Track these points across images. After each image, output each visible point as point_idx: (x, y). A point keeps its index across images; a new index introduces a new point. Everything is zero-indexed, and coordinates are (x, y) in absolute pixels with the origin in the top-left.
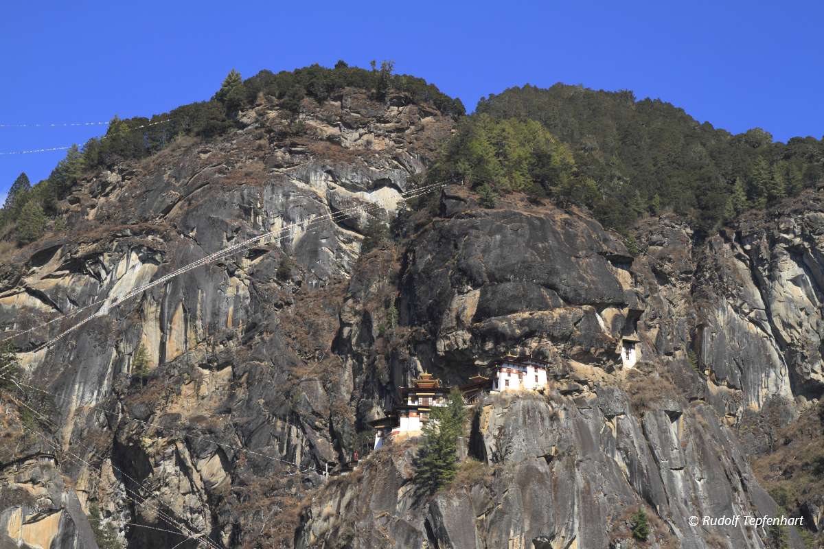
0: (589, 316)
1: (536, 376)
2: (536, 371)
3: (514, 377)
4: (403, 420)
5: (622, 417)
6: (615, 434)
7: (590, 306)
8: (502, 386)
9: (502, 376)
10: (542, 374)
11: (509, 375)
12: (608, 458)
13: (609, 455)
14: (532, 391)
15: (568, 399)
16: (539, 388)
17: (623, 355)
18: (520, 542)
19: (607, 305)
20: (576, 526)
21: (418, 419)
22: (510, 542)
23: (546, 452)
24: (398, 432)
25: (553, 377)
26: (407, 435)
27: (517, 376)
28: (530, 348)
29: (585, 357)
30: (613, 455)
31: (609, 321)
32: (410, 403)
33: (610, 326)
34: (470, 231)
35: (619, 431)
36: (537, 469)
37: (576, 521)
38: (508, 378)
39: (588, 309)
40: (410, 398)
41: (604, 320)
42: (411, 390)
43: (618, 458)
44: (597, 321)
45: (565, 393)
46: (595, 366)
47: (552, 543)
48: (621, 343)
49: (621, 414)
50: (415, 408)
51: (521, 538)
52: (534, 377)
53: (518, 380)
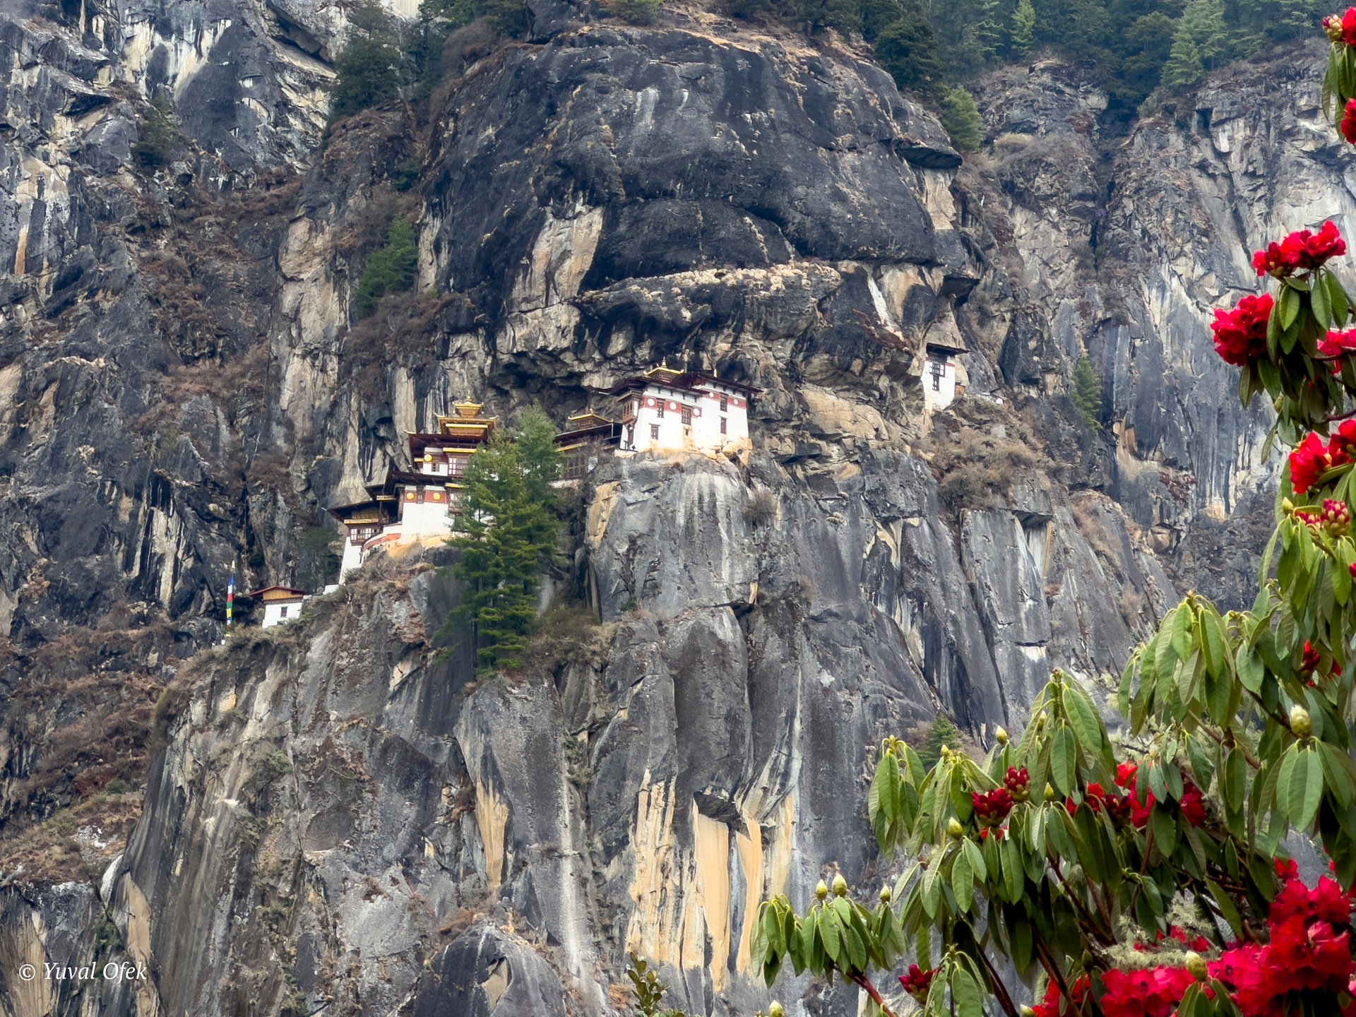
0: (855, 284)
1: (724, 420)
2: (723, 408)
3: (672, 419)
4: (409, 509)
5: (915, 521)
6: (895, 560)
7: (855, 264)
8: (642, 440)
9: (645, 416)
10: (738, 416)
11: (661, 415)
12: (878, 613)
13: (881, 608)
14: (712, 454)
15: (794, 475)
16: (729, 448)
17: (927, 380)
18: (666, 798)
19: (898, 263)
20: (796, 765)
21: (444, 508)
22: (643, 797)
23: (737, 596)
24: (397, 536)
25: (761, 421)
26: (417, 545)
27: (679, 416)
28: (714, 354)
29: (839, 377)
30: (890, 610)
31: (898, 299)
32: (427, 470)
33: (900, 312)
34: (588, 76)
35: (906, 550)
36: (713, 634)
37: (797, 754)
38: (657, 421)
39: (851, 270)
40: (428, 458)
41: (888, 298)
42: (430, 440)
43: (902, 614)
44: (870, 298)
45: (788, 462)
46: (860, 401)
47: (738, 802)
48: (922, 352)
49: (912, 515)
50: (440, 481)
51: (667, 789)
52: (719, 421)
53: (681, 427)
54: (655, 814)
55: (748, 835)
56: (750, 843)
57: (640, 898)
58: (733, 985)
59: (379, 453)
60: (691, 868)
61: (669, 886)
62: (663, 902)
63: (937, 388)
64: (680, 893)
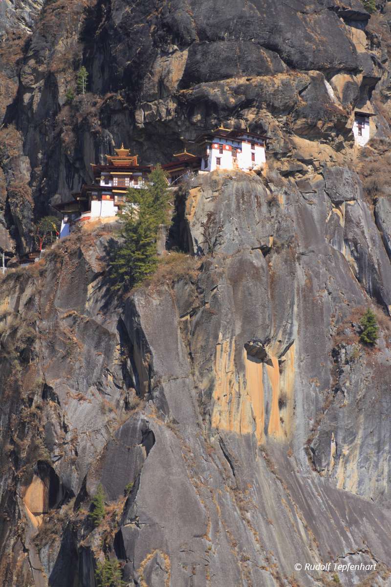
0: (317, 83)
1: (253, 154)
2: (253, 148)
3: (227, 155)
4: (95, 204)
5: (352, 203)
6: (342, 223)
7: (318, 72)
8: (213, 166)
9: (214, 153)
10: (260, 151)
11: (221, 152)
12: (334, 250)
13: (336, 248)
14: (247, 171)
15: (289, 181)
16: (255, 168)
17: (355, 130)
18: (230, 347)
19: (338, 71)
20: (295, 329)
21: (112, 202)
22: (219, 347)
23: (263, 244)
24: (89, 218)
25: (273, 155)
26: (99, 221)
27: (230, 153)
28: (247, 120)
29: (311, 132)
30: (340, 248)
31: (340, 89)
32: (102, 184)
33: (341, 96)
35: (348, 219)
36: (252, 263)
37: (296, 323)
38: (219, 155)
39: (315, 75)
40: (103, 177)
41: (335, 89)
42: (103, 169)
43: (345, 251)
44: (326, 90)
45: (286, 174)
46: (322, 143)
47: (266, 348)
48: (352, 117)
49: (351, 199)
50: (109, 189)
51: (231, 342)
52: (251, 155)
53: (232, 158)
54: (225, 355)
55: (272, 365)
56: (273, 370)
57: (219, 399)
58: (267, 441)
59: (76, 176)
60: (245, 382)
61: (233, 392)
62: (230, 401)
63: (360, 134)
64: (239, 396)
